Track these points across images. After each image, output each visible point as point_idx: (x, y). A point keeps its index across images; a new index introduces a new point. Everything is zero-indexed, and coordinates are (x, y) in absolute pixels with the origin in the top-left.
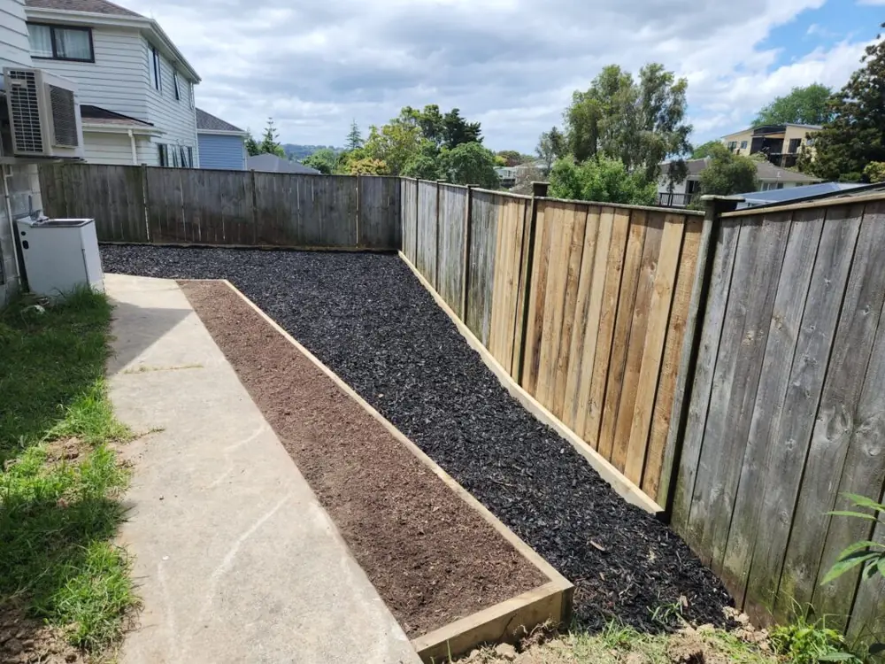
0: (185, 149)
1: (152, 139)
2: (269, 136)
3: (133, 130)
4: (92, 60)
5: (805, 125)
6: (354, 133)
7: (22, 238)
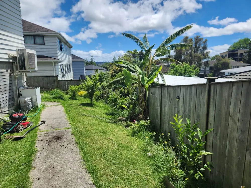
0: (68, 65)
1: (59, 63)
2: (92, 60)
3: (54, 61)
4: (44, 44)
5: (244, 49)
6: (114, 58)
7: (20, 93)
